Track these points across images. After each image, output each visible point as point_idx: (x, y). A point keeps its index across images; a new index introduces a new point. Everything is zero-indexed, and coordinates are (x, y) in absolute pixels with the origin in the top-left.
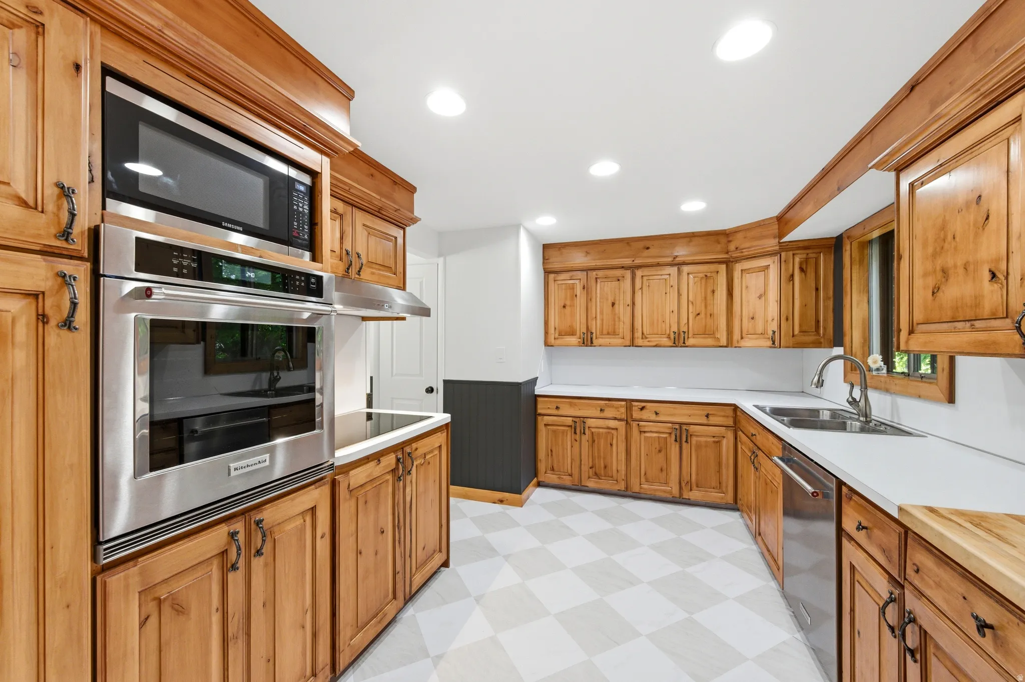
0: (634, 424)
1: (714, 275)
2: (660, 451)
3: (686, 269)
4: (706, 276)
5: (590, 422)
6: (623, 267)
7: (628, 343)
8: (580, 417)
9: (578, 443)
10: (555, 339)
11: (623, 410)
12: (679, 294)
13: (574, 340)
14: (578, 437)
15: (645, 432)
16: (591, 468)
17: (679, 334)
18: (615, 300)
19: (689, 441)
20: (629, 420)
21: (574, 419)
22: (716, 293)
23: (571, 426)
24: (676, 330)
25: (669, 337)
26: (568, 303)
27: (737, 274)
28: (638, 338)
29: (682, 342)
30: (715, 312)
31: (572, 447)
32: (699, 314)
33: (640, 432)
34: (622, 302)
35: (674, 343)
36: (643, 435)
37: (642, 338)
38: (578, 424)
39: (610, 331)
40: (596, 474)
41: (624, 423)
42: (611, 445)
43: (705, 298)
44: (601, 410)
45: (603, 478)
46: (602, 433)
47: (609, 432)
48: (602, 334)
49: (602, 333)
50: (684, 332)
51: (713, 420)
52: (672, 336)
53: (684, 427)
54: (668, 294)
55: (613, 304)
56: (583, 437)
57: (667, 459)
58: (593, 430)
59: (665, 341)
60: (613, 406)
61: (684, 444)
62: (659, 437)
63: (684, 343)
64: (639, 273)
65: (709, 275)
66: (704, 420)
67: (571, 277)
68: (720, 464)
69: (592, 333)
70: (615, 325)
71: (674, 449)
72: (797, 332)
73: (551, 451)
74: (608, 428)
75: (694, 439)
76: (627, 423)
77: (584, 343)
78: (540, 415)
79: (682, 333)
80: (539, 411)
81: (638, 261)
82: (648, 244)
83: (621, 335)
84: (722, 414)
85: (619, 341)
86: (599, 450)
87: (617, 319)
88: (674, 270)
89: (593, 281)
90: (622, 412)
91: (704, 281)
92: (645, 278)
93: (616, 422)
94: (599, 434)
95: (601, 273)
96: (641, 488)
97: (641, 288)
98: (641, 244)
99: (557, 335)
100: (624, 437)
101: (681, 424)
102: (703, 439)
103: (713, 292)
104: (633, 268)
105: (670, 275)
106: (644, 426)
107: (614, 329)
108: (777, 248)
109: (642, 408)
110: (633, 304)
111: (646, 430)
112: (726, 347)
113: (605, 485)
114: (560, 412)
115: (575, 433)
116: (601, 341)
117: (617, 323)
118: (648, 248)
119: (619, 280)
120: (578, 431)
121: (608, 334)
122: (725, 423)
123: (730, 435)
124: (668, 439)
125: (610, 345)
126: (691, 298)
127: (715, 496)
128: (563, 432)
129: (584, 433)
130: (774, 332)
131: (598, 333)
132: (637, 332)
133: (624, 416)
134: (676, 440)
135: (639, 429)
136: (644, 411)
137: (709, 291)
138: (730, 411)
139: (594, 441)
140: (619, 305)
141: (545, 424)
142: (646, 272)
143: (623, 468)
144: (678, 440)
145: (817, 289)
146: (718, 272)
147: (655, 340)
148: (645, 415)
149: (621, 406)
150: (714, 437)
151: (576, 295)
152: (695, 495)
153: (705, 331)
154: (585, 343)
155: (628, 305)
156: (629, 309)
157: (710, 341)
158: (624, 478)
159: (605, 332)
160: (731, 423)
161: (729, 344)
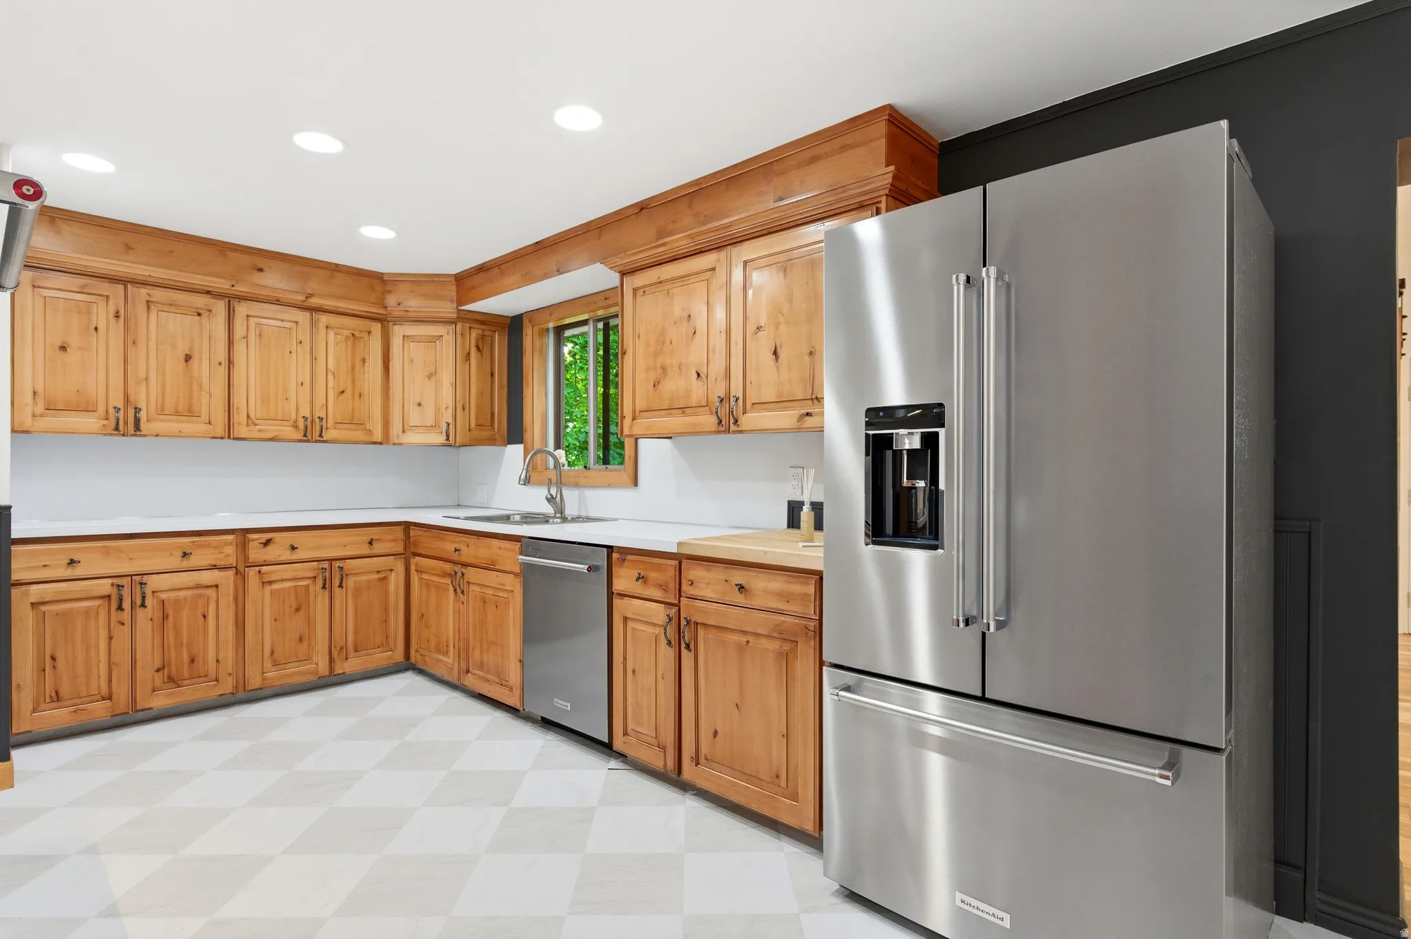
0: (252, 572)
1: (365, 335)
2: (298, 610)
3: (324, 319)
4: (353, 335)
5: (154, 582)
6: (208, 292)
7: (220, 432)
8: (131, 576)
9: (127, 628)
10: (34, 416)
11: (230, 550)
12: (313, 359)
13: (91, 422)
14: (126, 616)
15: (270, 583)
16: (158, 670)
17: (312, 421)
18: (191, 349)
19: (344, 585)
20: (241, 568)
21: (116, 581)
22: (367, 364)
23: (109, 596)
24: (308, 415)
25: (296, 427)
26: (74, 341)
27: (396, 342)
28: (239, 424)
29: (318, 434)
30: (366, 391)
31: (110, 638)
32: (343, 392)
33: (263, 583)
34: (205, 356)
35: (305, 435)
36: (268, 588)
37: (247, 425)
38: (126, 593)
39: (180, 409)
40: (171, 679)
41: (230, 574)
42: (204, 617)
43: (353, 368)
44: (185, 555)
45: (186, 682)
46: (185, 599)
47: (200, 595)
48: (161, 411)
49: (163, 409)
50: (321, 419)
51: (378, 548)
52: (301, 424)
53: (337, 564)
54: (294, 355)
55: (188, 358)
56: (140, 613)
57: (310, 623)
58: (163, 596)
59: (288, 431)
60: (208, 546)
61: (337, 590)
62: (296, 587)
63: (321, 436)
64: (242, 309)
65: (357, 334)
66: (365, 550)
67: (84, 286)
68: (386, 610)
69: (137, 410)
70: (191, 397)
71: (320, 602)
72: (473, 426)
73: (53, 658)
74: (198, 587)
75: (351, 582)
76: (237, 573)
77: (117, 429)
78: (19, 584)
79: (317, 420)
80: (15, 576)
81: (241, 288)
82: (261, 262)
83: (204, 417)
84: (391, 537)
85: (203, 428)
86: (177, 631)
87: (196, 387)
88: (303, 317)
89: (141, 309)
90: (229, 554)
91: (350, 343)
92: (252, 320)
93: (216, 572)
94: (177, 601)
95: (158, 294)
96: (264, 679)
97: (246, 337)
98: (246, 260)
99: (40, 409)
100: (231, 598)
101: (331, 560)
102: (364, 578)
103: (364, 361)
104: (231, 299)
105: (297, 322)
106: (270, 573)
107: (190, 405)
108: (455, 316)
109: (267, 543)
110: (230, 362)
111: (273, 578)
112: (381, 443)
113: (191, 693)
114: (78, 571)
115: (120, 608)
116: (158, 426)
117: (195, 394)
118: (260, 270)
119: (199, 315)
120: (127, 604)
121: (177, 413)
122: (393, 551)
123: (400, 566)
124: (311, 588)
125: (179, 435)
126: (331, 366)
127: (380, 658)
128: (87, 612)
129: (143, 605)
130: (448, 424)
131: (152, 410)
132: (238, 413)
133: (232, 561)
134: (324, 587)
135: (260, 578)
136: (270, 548)
137: (358, 359)
138: (399, 532)
139: (165, 617)
140: (200, 359)
141: (32, 604)
142: (255, 309)
143: (229, 655)
144: (327, 586)
145: (492, 375)
146: (369, 332)
147: (272, 429)
148: (272, 553)
149: (227, 544)
150: (378, 572)
151: (96, 329)
152: (352, 665)
153: (352, 419)
154: (121, 427)
155: (220, 364)
156: (222, 370)
157: (359, 435)
158: (230, 671)
159: (169, 407)
160: (401, 549)
161: (386, 440)
